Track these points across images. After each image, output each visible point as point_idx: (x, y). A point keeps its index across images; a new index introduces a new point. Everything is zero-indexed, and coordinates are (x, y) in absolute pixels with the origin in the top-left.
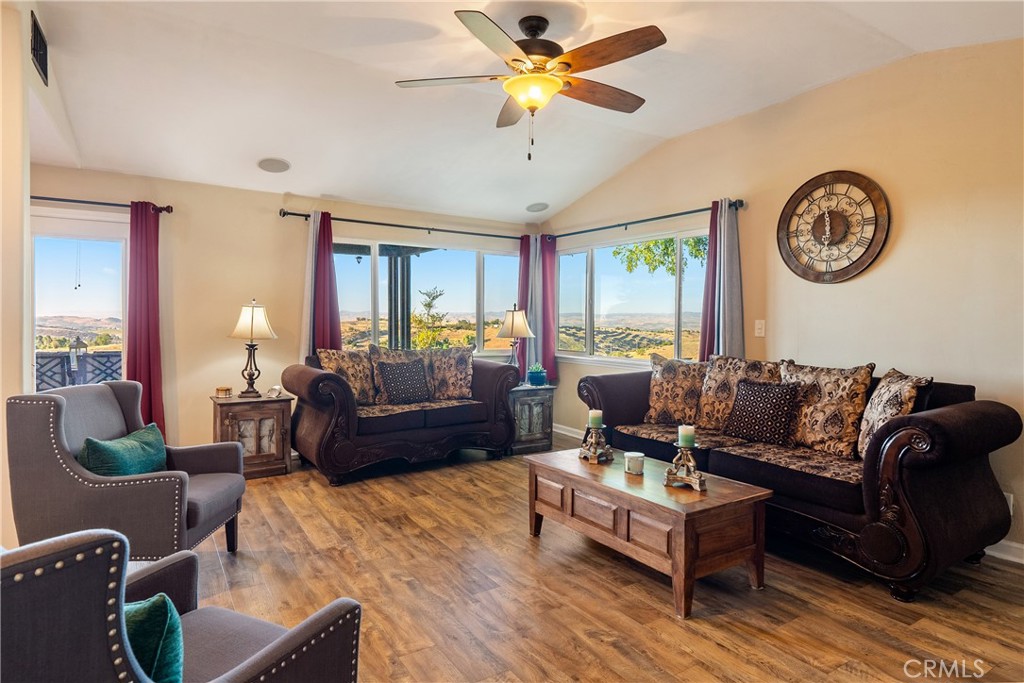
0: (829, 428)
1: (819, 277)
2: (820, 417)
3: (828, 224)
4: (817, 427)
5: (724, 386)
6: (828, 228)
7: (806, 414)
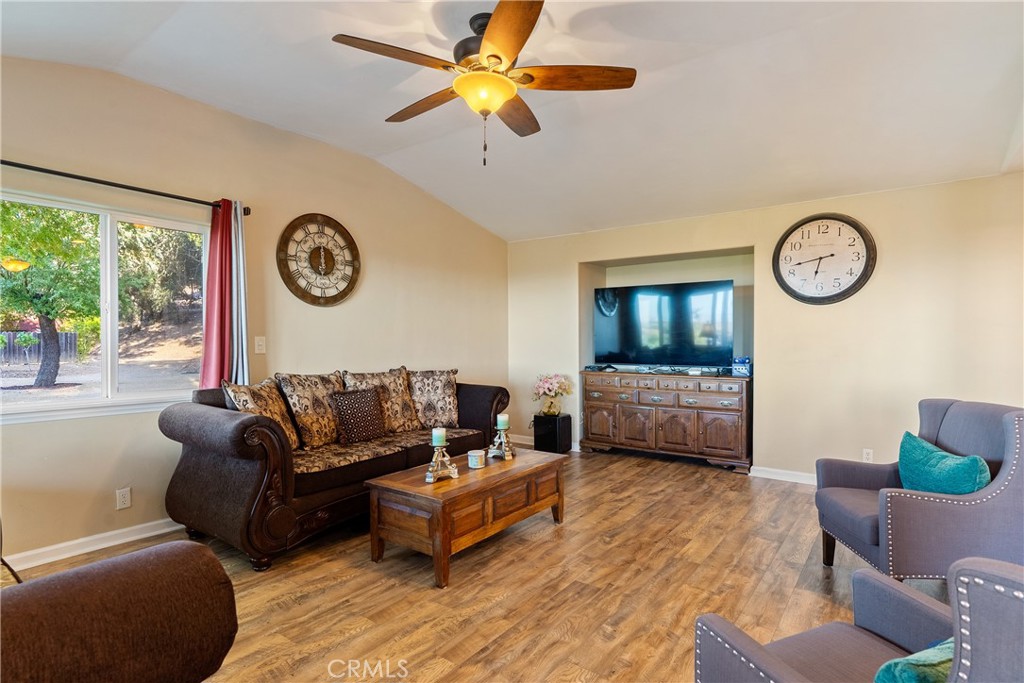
0: (406, 414)
1: (315, 301)
2: (397, 408)
3: (323, 257)
4: (398, 416)
5: (317, 402)
6: (323, 261)
7: (388, 409)
